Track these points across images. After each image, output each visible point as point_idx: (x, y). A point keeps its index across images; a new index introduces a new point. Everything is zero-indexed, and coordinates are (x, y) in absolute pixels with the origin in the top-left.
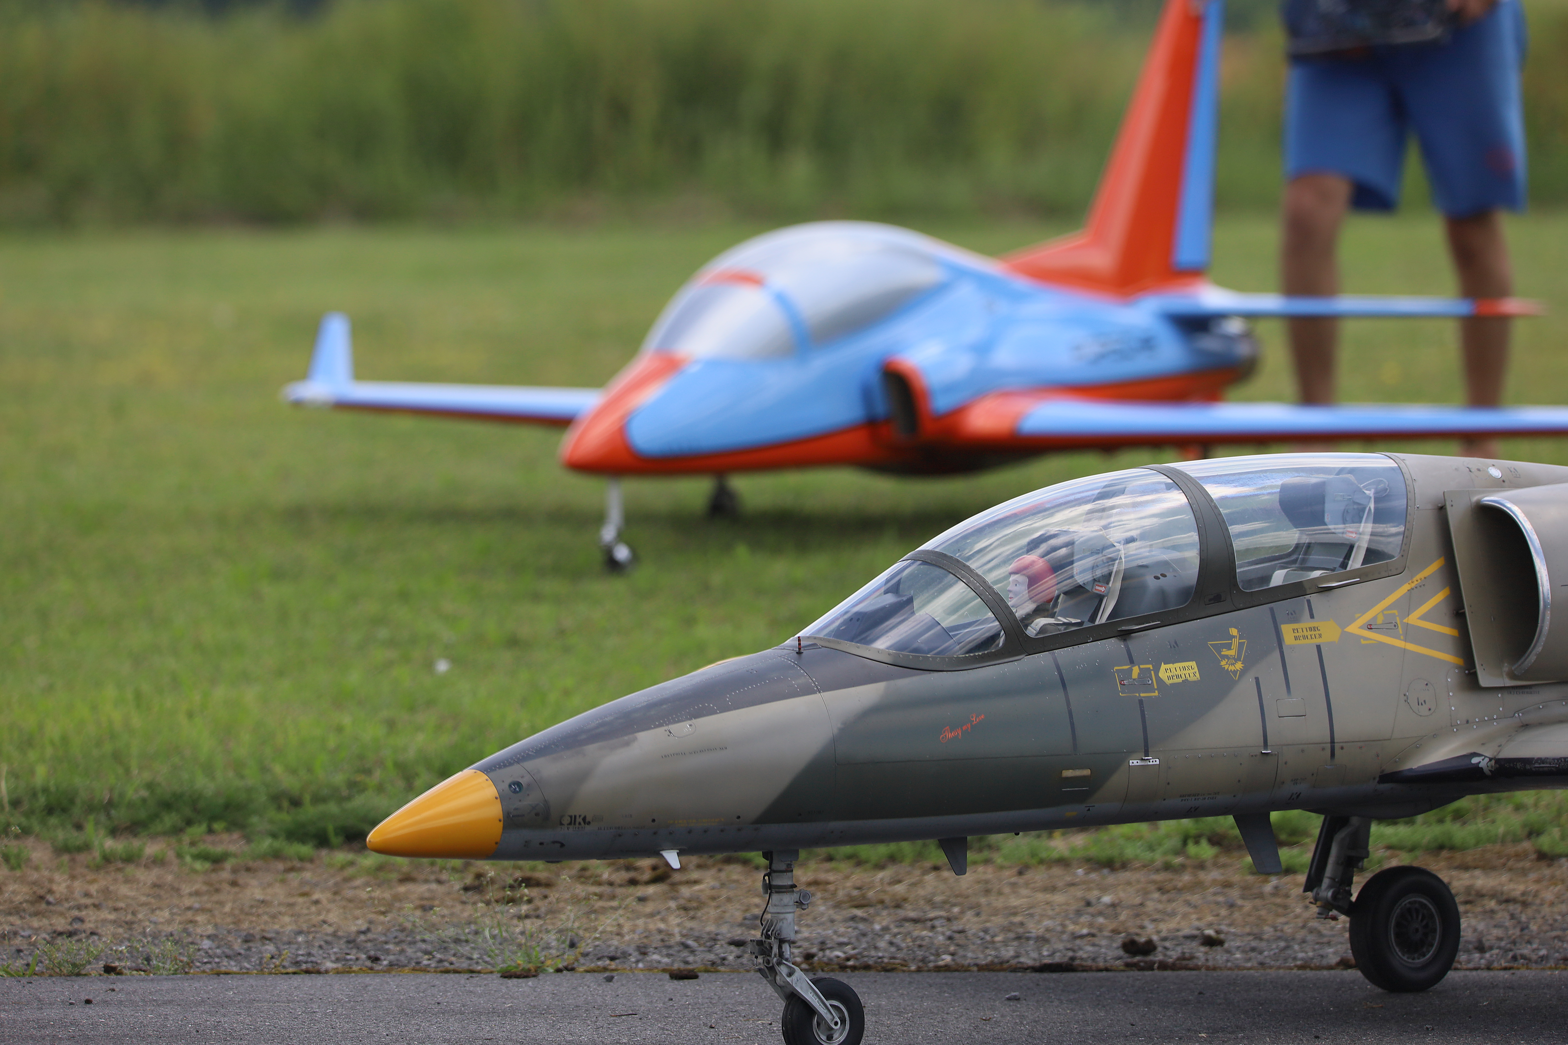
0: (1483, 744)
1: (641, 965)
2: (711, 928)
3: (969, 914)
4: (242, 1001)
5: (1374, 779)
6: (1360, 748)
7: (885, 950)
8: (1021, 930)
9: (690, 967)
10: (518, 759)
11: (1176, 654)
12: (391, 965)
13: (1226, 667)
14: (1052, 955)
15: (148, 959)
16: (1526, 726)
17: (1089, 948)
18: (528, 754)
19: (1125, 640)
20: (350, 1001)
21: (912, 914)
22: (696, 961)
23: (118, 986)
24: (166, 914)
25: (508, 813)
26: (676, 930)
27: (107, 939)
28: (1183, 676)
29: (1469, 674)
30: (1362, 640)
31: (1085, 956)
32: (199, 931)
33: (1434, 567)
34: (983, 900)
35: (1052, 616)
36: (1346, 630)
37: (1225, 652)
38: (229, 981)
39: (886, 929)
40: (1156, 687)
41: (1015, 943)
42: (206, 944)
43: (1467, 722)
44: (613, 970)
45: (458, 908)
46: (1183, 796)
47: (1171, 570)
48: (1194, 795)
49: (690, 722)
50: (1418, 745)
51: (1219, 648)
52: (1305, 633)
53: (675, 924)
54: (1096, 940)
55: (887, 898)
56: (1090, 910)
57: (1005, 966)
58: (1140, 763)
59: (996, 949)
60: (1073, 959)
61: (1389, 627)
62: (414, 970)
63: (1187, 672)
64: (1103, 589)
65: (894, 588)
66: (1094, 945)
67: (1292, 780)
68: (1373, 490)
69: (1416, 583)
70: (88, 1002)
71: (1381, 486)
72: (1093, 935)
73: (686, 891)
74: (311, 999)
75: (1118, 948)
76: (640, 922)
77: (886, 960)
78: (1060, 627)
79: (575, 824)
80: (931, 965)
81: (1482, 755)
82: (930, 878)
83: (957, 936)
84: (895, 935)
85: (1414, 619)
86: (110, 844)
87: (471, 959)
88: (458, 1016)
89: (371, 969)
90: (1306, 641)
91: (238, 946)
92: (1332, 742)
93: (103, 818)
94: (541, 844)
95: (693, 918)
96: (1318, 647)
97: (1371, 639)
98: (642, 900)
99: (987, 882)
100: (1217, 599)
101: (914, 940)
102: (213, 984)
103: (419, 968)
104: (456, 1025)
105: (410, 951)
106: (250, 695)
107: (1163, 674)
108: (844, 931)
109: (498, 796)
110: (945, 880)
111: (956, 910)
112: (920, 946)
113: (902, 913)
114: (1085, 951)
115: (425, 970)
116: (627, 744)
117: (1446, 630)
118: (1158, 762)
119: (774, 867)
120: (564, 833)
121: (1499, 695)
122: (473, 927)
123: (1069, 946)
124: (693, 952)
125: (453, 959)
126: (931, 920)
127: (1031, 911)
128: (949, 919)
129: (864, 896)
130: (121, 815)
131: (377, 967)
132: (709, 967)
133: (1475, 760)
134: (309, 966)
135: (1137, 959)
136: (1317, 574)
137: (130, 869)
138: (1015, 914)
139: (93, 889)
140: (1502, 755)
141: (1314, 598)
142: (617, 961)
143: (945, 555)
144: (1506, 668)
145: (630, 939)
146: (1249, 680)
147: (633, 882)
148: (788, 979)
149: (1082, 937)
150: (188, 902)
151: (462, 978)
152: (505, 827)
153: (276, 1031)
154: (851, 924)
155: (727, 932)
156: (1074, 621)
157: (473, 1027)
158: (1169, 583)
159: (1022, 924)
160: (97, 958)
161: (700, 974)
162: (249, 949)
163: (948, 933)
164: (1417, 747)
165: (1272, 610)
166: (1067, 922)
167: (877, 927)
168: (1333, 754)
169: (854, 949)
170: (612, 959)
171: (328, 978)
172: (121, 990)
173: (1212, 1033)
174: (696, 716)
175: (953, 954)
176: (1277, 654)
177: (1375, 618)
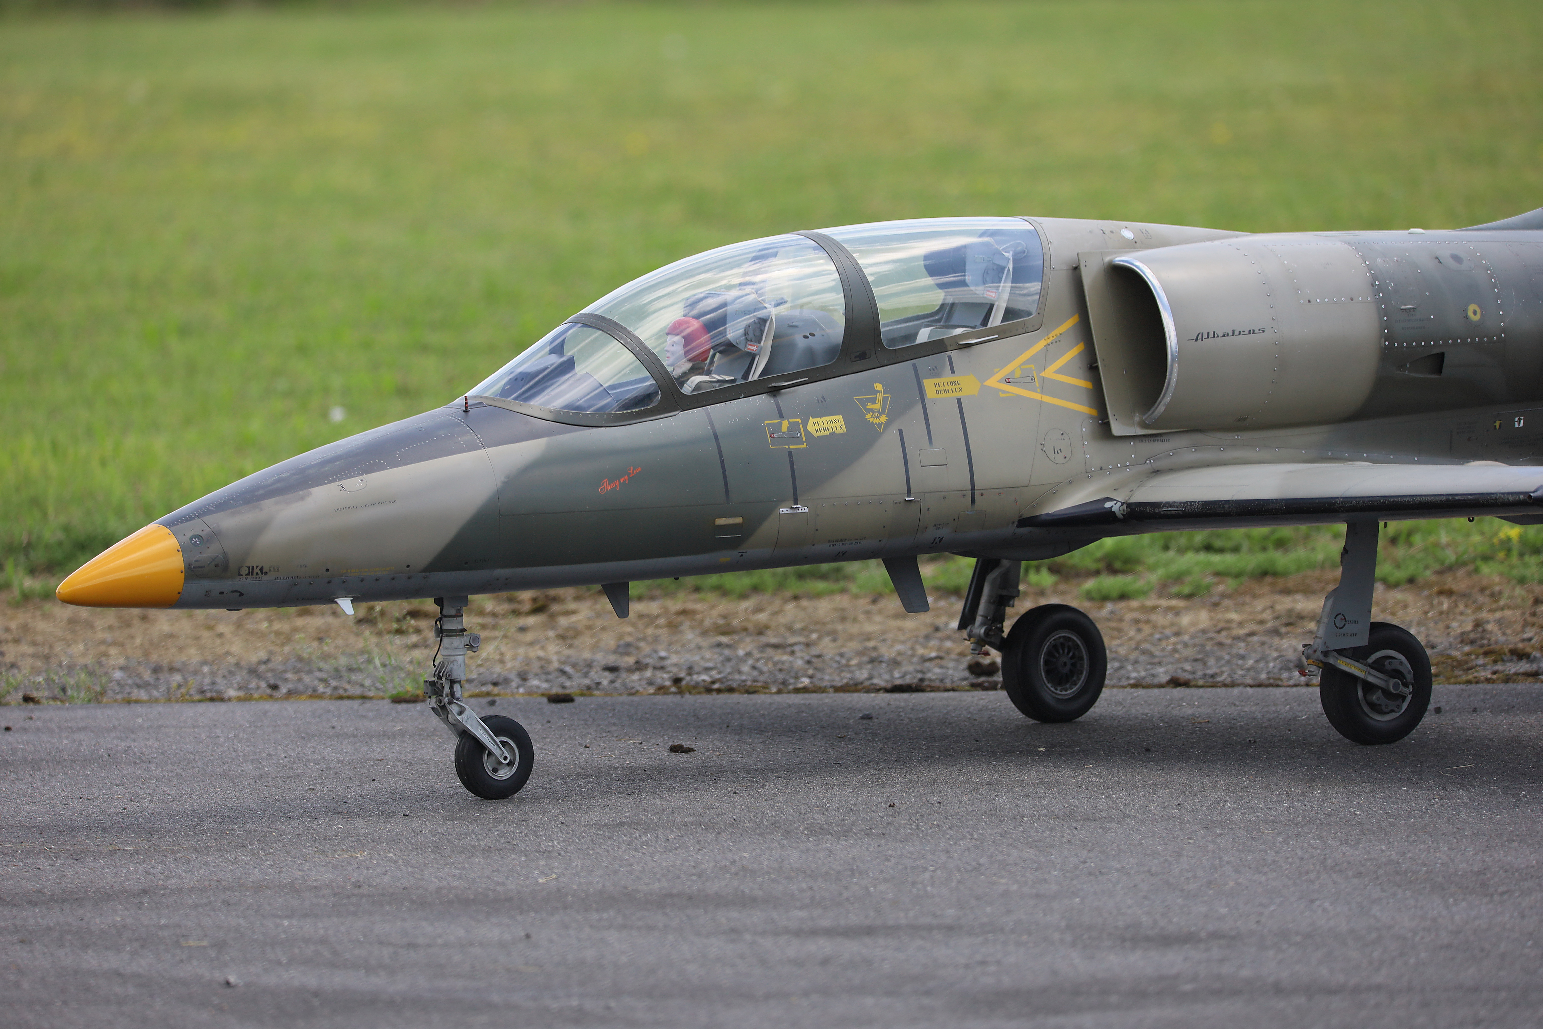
0: (1116, 489)
1: (521, 690)
2: (587, 655)
3: (827, 640)
4: (151, 727)
5: (1013, 523)
6: (999, 494)
7: (749, 674)
8: (874, 654)
9: (567, 692)
10: (199, 514)
11: (823, 408)
12: (290, 693)
13: (871, 420)
14: (903, 677)
15: (64, 690)
16: (1156, 472)
17: (937, 670)
18: (208, 509)
19: (775, 396)
20: (250, 727)
21: (773, 641)
22: (572, 686)
23: (35, 715)
24: (81, 647)
25: (190, 565)
26: (554, 658)
27: (26, 671)
28: (830, 429)
29: (1103, 424)
30: (1000, 393)
31: (934, 677)
32: (112, 662)
33: (1069, 323)
34: (839, 627)
35: (709, 373)
36: (985, 384)
37: (870, 406)
38: (139, 709)
39: (749, 654)
40: (804, 440)
41: (869, 666)
42: (118, 675)
43: (1101, 469)
44: (496, 695)
45: (352, 639)
46: (831, 542)
47: (818, 330)
48: (841, 541)
49: (361, 477)
50: (1054, 491)
51: (864, 402)
52: (946, 387)
53: (554, 652)
54: (944, 663)
55: (750, 626)
56: (939, 635)
57: (860, 687)
58: (790, 511)
59: (851, 672)
60: (922, 680)
61: (1027, 380)
62: (311, 696)
63: (834, 425)
64: (755, 348)
65: (558, 349)
66: (941, 667)
67: (935, 525)
68: (1011, 253)
69: (1052, 339)
70: (8, 729)
71: (1020, 248)
72: (941, 658)
73: (563, 621)
74: (215, 725)
75: (963, 670)
76: (521, 651)
77: (749, 683)
78: (714, 384)
79: (252, 574)
80: (791, 687)
81: (1115, 500)
82: (790, 607)
83: (814, 660)
84: (758, 660)
85: (1050, 372)
86: (29, 583)
87: (362, 686)
88: (351, 739)
89: (271, 696)
90: (947, 395)
91: (147, 676)
92: (973, 488)
93: (22, 559)
94: (221, 593)
95: (570, 646)
96: (959, 401)
97: (1009, 392)
98: (523, 629)
99: (843, 610)
100: (863, 356)
101: (775, 664)
102: (124, 712)
103: (315, 695)
104: (349, 747)
105: (307, 679)
106: (159, 444)
107: (811, 428)
108: (711, 657)
109: (179, 549)
110: (804, 609)
111: (814, 636)
112: (781, 670)
113: (764, 639)
114: (934, 673)
115: (321, 697)
116: (302, 499)
117: (1082, 383)
118: (806, 510)
119: (445, 612)
120: (243, 583)
121: (1132, 444)
122: (366, 656)
123: (919, 668)
124: (570, 677)
125: (348, 687)
126: (791, 645)
127: (883, 637)
128: (807, 645)
129: (729, 624)
130: (39, 556)
131: (276, 694)
132: (585, 692)
133: (1108, 505)
134: (214, 694)
135: (982, 679)
136: (959, 331)
137: (48, 607)
138: (869, 639)
139: (13, 625)
140: (1134, 500)
141: (954, 354)
142: (500, 687)
143: (604, 318)
144: (1137, 418)
145: (511, 666)
146: (893, 432)
147: (516, 613)
148: (459, 717)
149: (931, 660)
150: (100, 636)
151: (355, 704)
152: (187, 578)
153: (182, 754)
154: (717, 650)
155: (602, 658)
156: (727, 378)
157: (365, 749)
158: (817, 343)
159: (875, 648)
160: (16, 689)
161: (576, 698)
162: (158, 679)
163: (807, 658)
164: (1054, 493)
165: (914, 366)
166: (918, 647)
167: (741, 652)
168: (973, 501)
169: (719, 672)
170: (495, 684)
171: (232, 706)
172: (39, 719)
173: (1050, 748)
174: (367, 472)
175: (811, 677)
176: (919, 407)
177: (1013, 372)
